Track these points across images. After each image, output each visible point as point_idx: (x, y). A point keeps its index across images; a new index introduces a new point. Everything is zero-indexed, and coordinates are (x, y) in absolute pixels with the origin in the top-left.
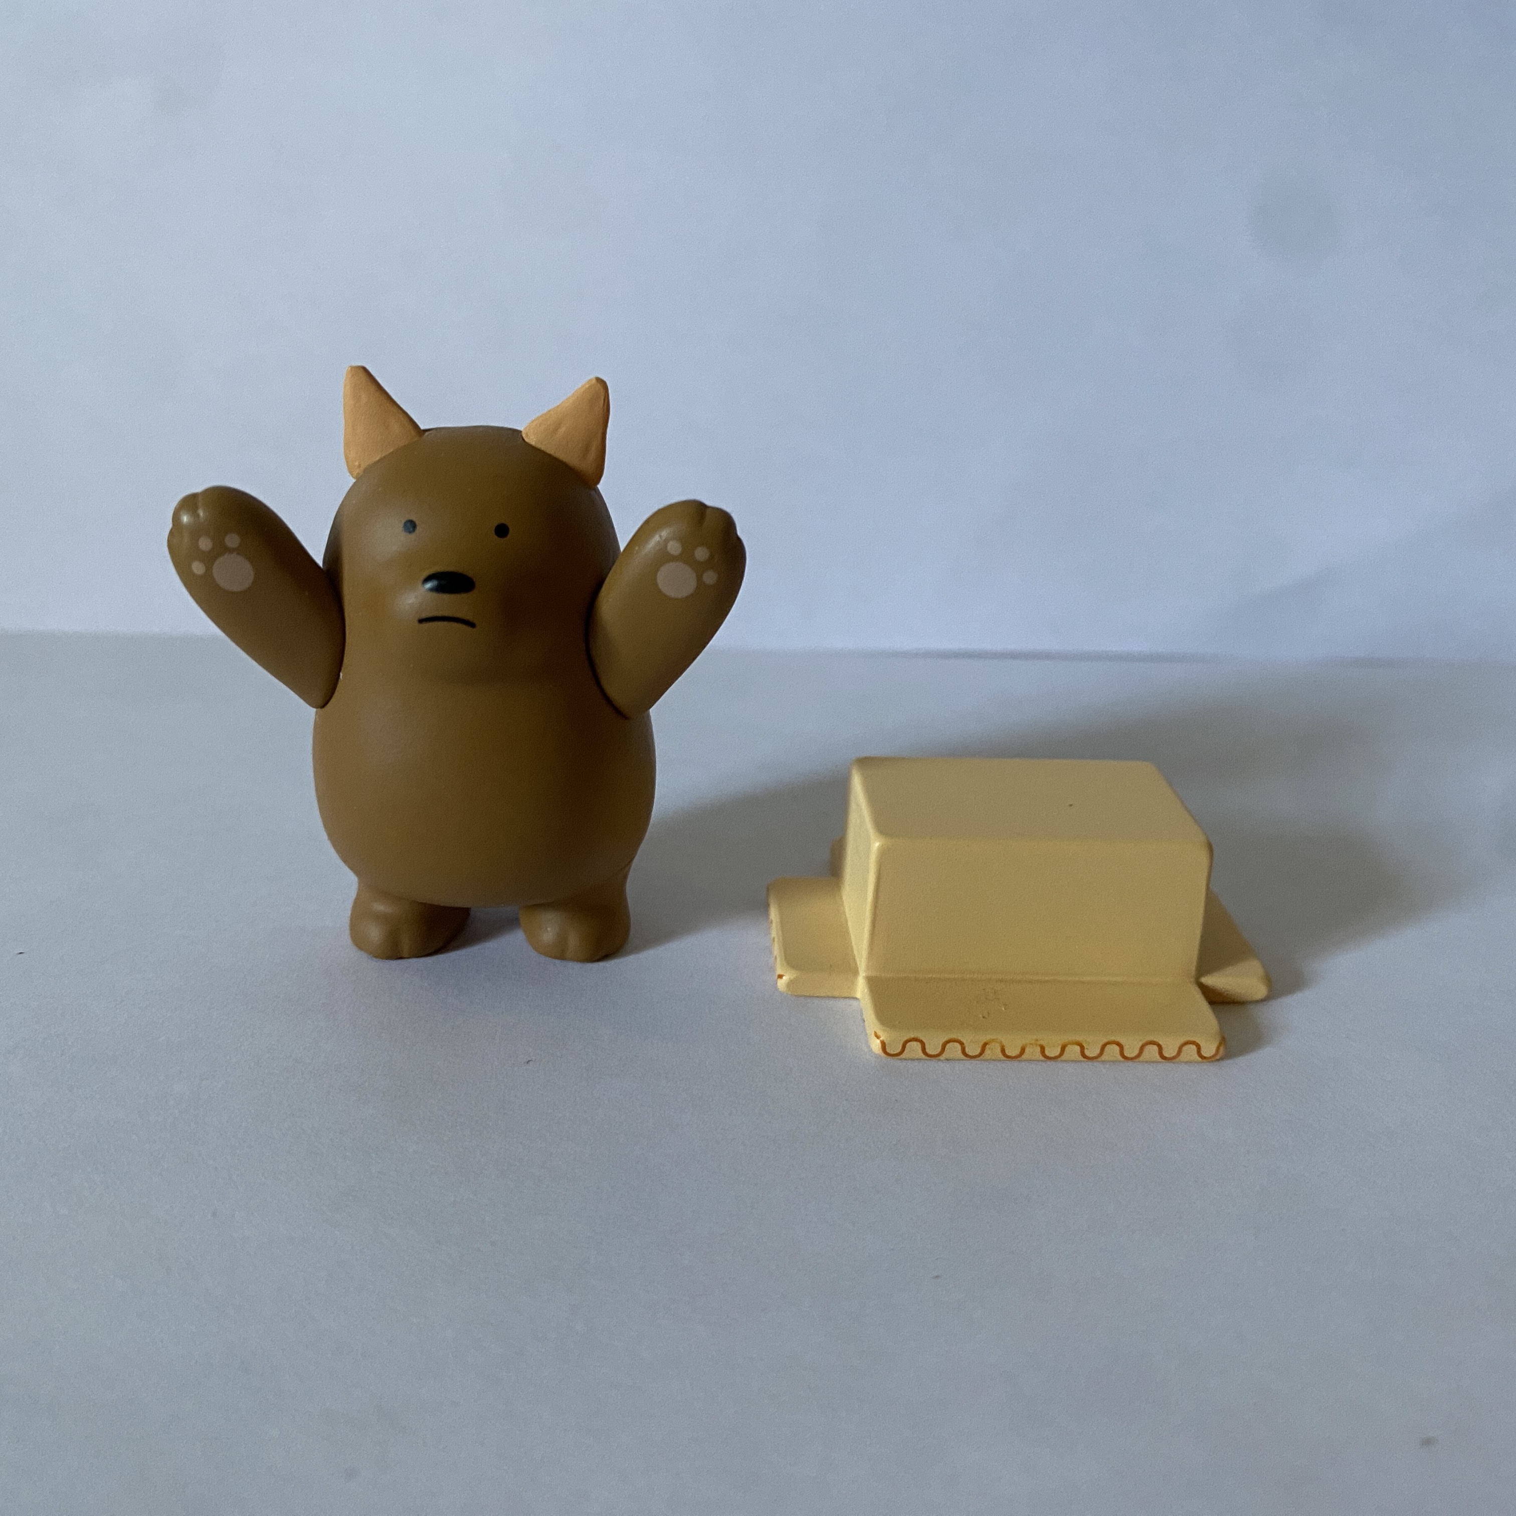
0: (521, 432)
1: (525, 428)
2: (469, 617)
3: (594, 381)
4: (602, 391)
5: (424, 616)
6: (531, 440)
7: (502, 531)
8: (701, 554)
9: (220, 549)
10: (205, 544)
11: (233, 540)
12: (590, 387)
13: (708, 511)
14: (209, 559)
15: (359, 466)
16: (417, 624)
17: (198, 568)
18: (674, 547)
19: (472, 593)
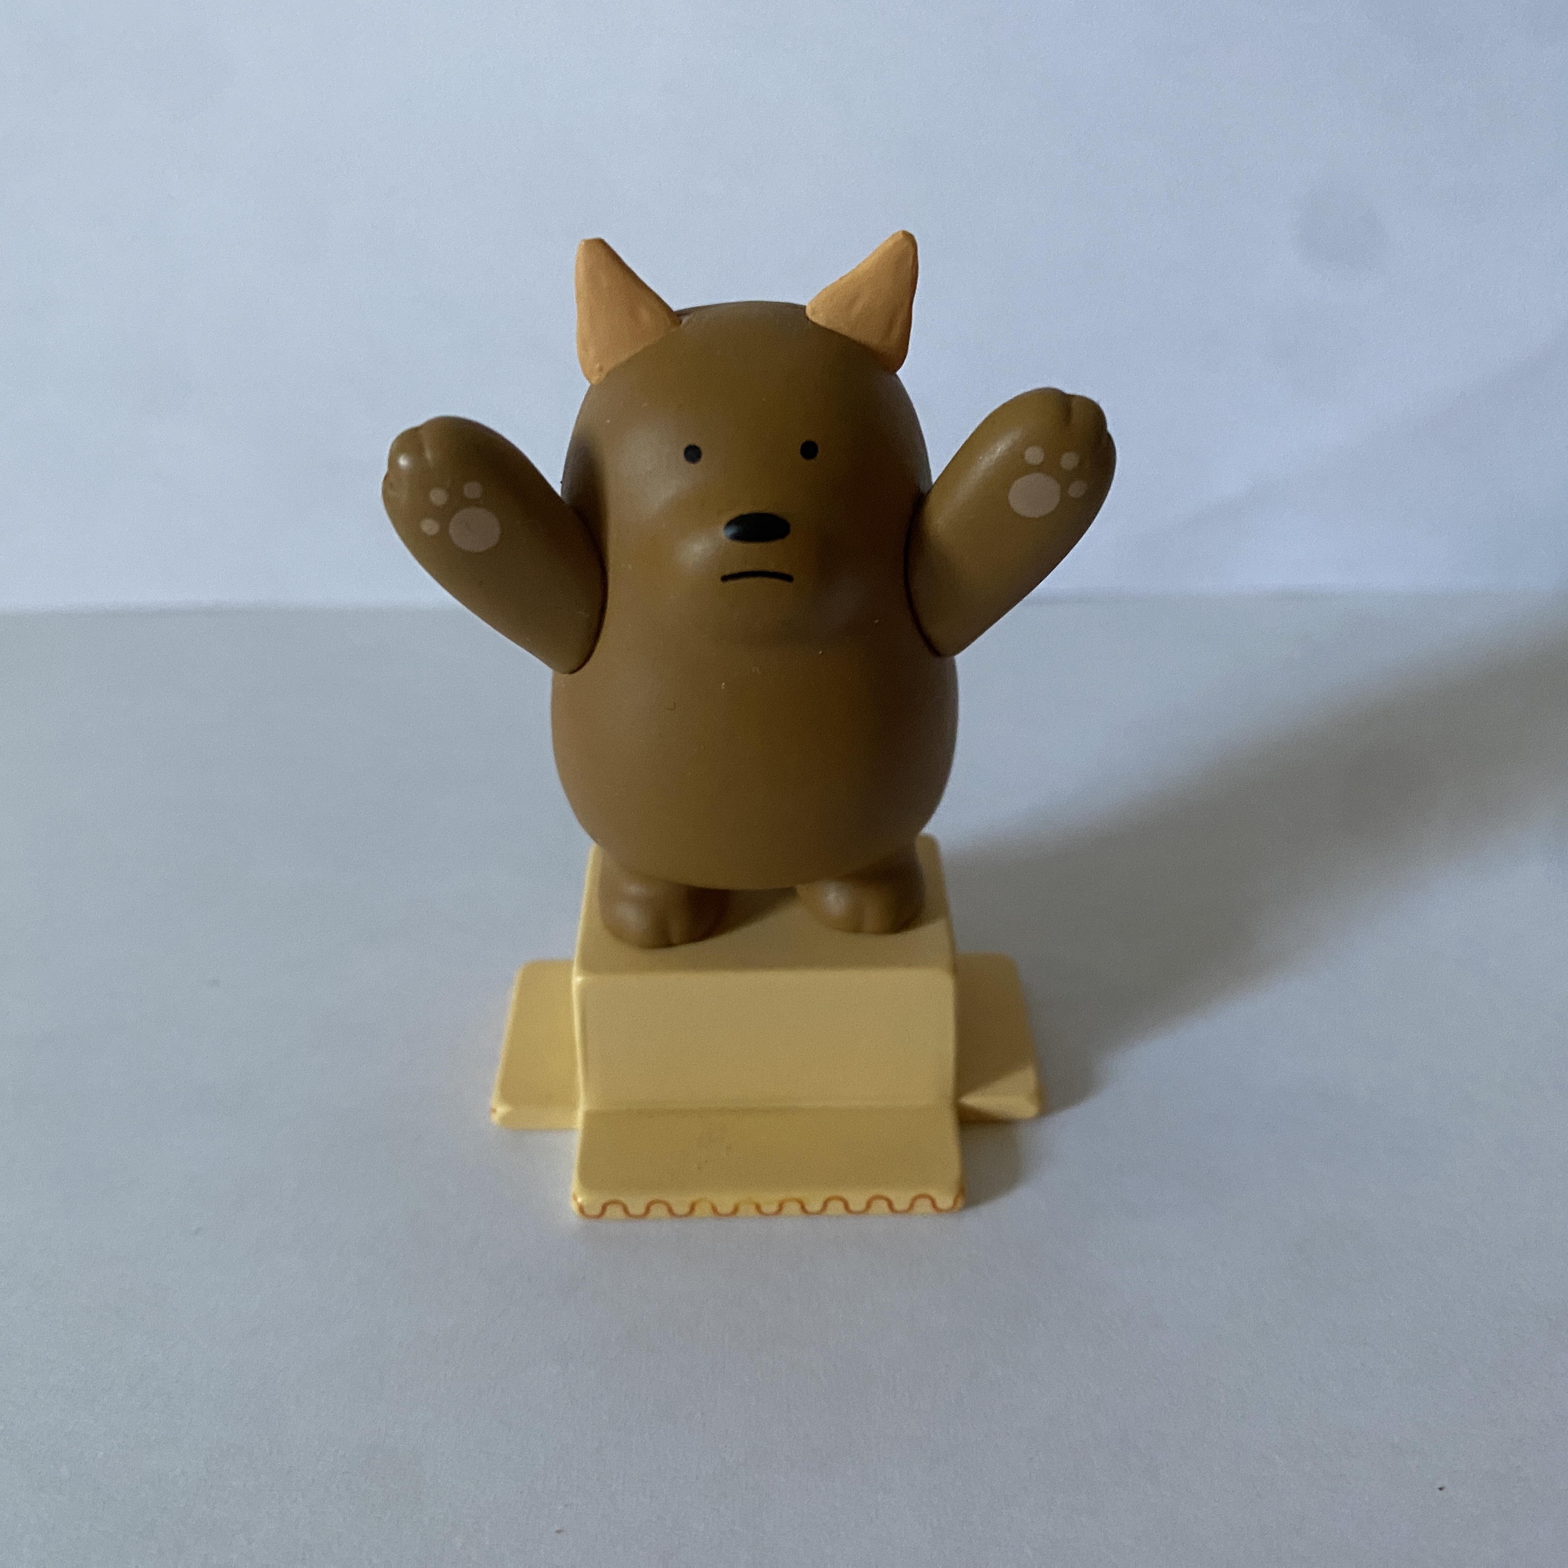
0: (803, 308)
1: (810, 303)
2: (786, 571)
3: (901, 236)
4: (911, 249)
5: (728, 572)
6: (819, 319)
7: (809, 450)
8: (1069, 461)
9: (457, 502)
10: (438, 497)
11: (473, 489)
12: (895, 244)
13: (1074, 403)
14: (444, 515)
15: (601, 369)
16: (720, 583)
17: (429, 527)
18: (1034, 455)
19: (788, 538)
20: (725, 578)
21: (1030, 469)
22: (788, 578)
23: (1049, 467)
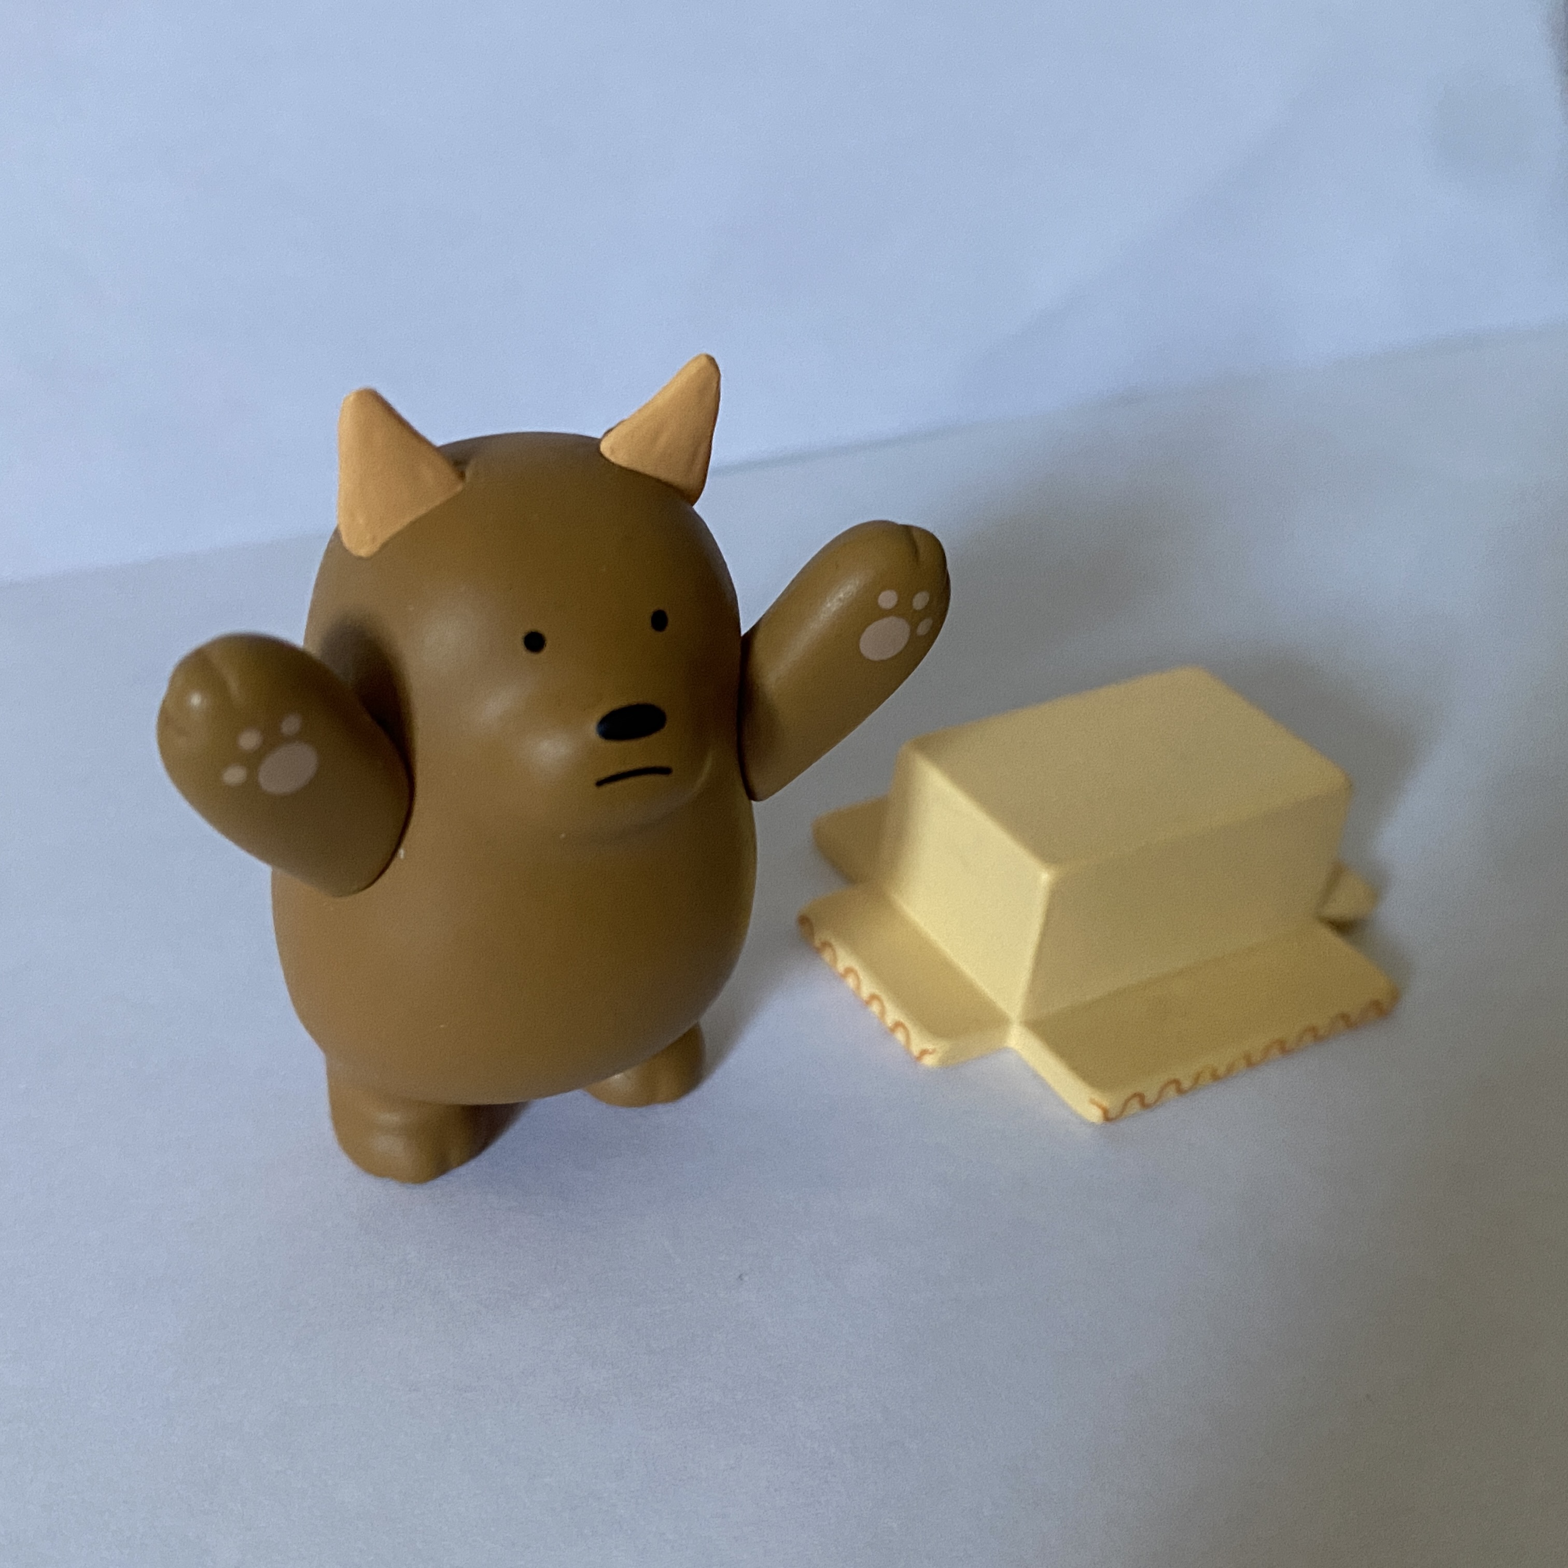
2: (663, 764)
5: (601, 777)
8: (920, 600)
9: (272, 742)
14: (255, 760)
15: (373, 540)
17: (230, 778)
18: (888, 599)
19: (665, 730)
20: (600, 783)
21: (885, 613)
22: (665, 771)
23: (902, 610)
